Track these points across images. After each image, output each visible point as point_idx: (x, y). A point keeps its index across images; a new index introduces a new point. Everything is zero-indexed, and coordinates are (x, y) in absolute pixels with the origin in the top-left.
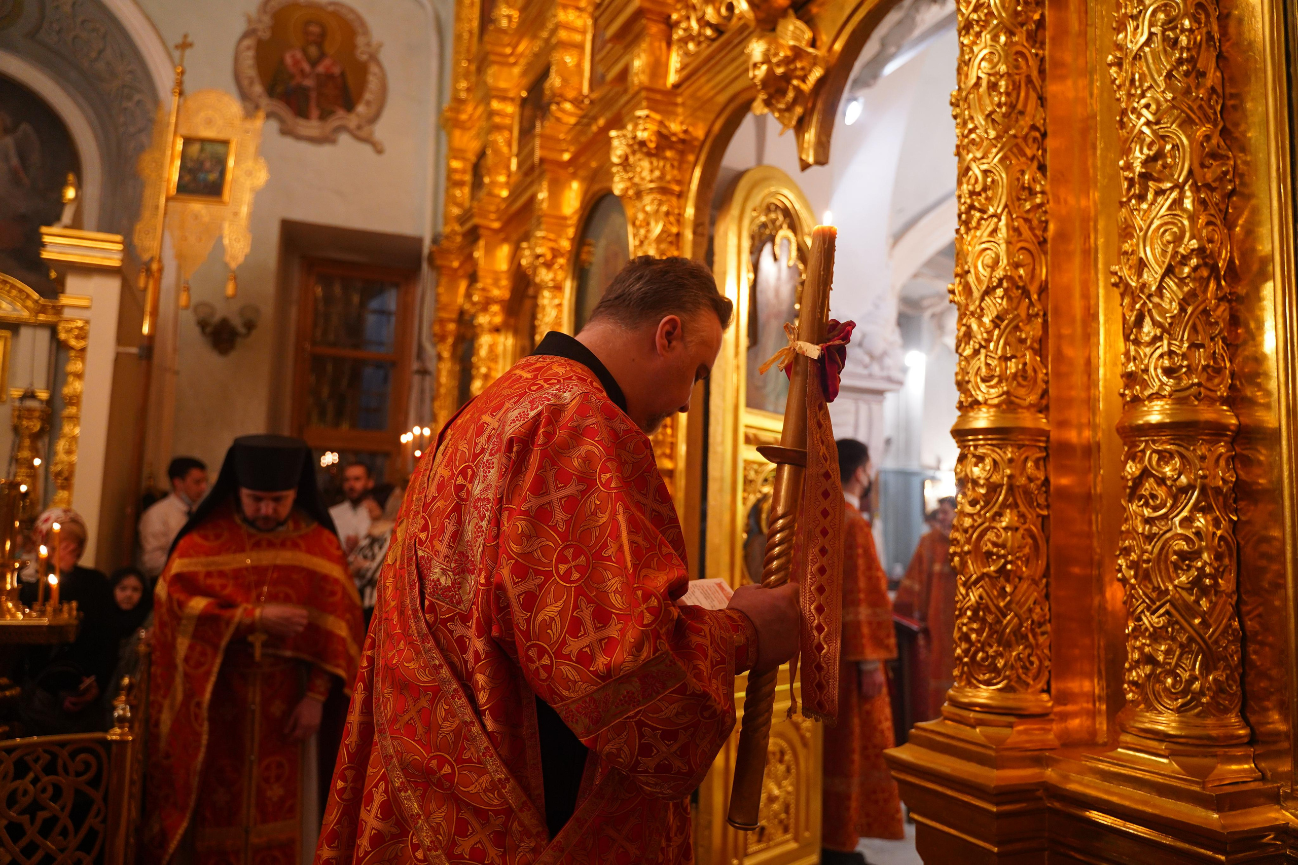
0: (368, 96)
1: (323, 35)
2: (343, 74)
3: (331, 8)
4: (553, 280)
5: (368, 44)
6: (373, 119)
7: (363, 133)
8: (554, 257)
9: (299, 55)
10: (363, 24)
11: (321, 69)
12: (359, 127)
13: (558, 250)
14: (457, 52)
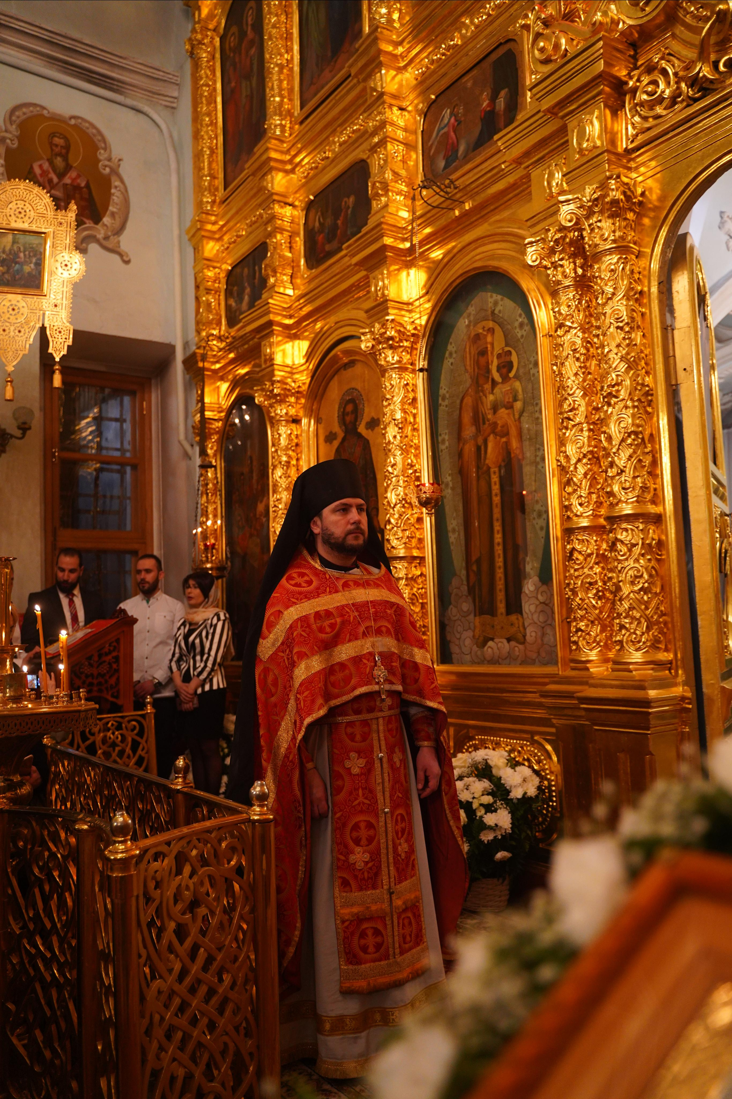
0: (111, 208)
1: (67, 147)
2: (88, 186)
3: (73, 122)
4: (399, 362)
5: (110, 159)
6: (120, 230)
7: (110, 245)
8: (401, 341)
9: (46, 166)
10: (104, 140)
11: (67, 180)
12: (106, 238)
13: (404, 334)
14: (198, 169)
